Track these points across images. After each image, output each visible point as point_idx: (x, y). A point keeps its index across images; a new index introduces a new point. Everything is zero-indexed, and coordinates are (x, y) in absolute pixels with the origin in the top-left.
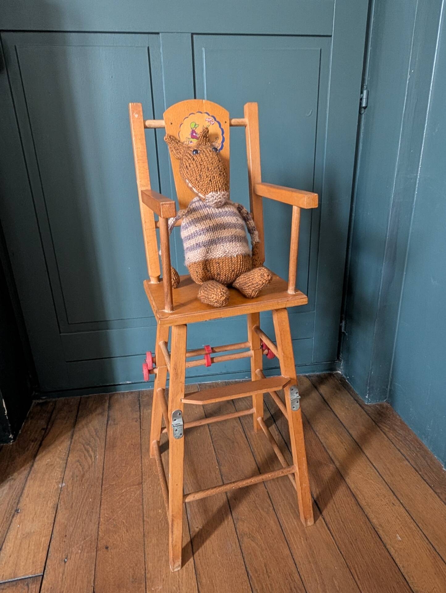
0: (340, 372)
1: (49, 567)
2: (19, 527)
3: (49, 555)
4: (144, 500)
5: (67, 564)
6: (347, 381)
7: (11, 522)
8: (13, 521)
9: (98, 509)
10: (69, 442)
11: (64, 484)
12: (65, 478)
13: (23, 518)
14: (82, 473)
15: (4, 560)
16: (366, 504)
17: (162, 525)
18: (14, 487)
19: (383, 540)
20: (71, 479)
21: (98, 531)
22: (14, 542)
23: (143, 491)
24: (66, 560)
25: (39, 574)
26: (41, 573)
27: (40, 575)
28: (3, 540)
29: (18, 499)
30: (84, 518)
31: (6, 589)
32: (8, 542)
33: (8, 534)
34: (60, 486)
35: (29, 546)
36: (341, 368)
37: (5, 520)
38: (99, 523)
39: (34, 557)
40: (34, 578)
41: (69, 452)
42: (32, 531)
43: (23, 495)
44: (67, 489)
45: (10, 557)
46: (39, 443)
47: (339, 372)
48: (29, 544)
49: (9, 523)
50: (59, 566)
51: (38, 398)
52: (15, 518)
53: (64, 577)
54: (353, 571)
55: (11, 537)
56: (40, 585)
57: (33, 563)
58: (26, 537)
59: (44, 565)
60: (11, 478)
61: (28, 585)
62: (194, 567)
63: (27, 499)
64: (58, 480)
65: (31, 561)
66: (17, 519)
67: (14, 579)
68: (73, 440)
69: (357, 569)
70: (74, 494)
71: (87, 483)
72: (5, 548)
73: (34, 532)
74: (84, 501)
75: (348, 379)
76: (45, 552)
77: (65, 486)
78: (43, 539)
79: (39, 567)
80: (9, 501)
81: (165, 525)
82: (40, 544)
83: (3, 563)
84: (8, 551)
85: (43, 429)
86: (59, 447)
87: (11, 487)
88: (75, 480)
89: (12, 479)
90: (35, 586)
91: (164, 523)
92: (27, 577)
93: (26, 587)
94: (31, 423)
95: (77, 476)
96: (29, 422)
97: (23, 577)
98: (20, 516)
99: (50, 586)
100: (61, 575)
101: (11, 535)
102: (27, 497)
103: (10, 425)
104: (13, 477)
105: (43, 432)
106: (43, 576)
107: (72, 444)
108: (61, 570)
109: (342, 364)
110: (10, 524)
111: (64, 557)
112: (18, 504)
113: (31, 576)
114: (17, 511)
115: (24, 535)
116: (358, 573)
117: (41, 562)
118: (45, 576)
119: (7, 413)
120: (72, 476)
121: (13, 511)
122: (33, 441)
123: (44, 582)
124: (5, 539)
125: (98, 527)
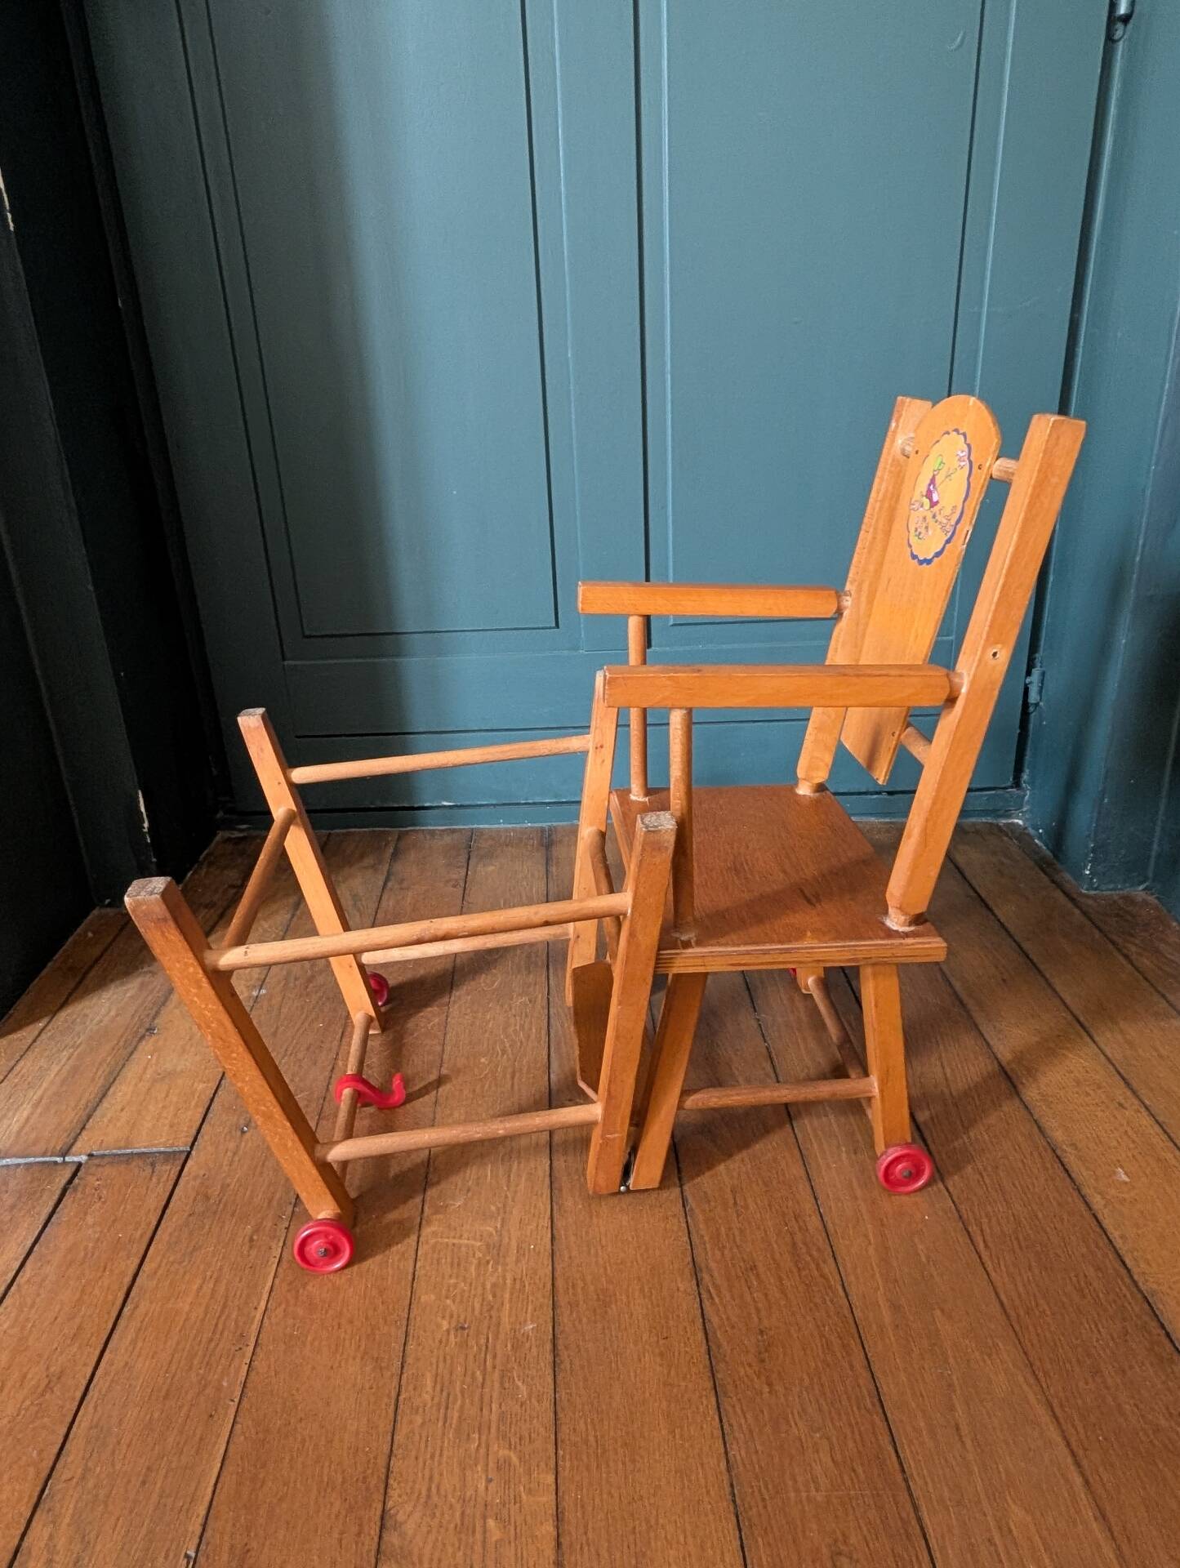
0: (1020, 822)
1: (206, 1138)
2: (150, 1060)
3: (210, 1115)
4: (448, 1037)
5: (247, 1136)
6: (1036, 841)
7: (135, 1048)
8: (140, 1047)
9: (336, 1043)
10: (288, 916)
11: (263, 991)
12: (267, 980)
13: (161, 1043)
14: (309, 973)
15: (109, 1116)
16: (1038, 1097)
17: (483, 1087)
18: (150, 987)
19: (1073, 1175)
20: (283, 983)
21: (329, 1083)
22: (136, 1085)
23: (449, 1019)
24: (245, 1129)
25: (181, 1149)
26: (186, 1145)
27: (184, 1151)
28: (112, 1080)
29: (155, 1009)
30: (300, 1056)
31: (103, 1166)
32: (120, 1084)
33: (124, 1070)
34: (255, 993)
35: (167, 1096)
36: (1025, 809)
37: (121, 1043)
38: (333, 1068)
39: (175, 1115)
40: (168, 1156)
41: (285, 933)
42: (179, 1069)
43: (167, 1004)
44: (270, 1000)
45: (122, 1110)
46: (219, 912)
47: (1016, 821)
48: (168, 1092)
49: (130, 1049)
50: (228, 1137)
51: (229, 825)
52: (144, 1042)
53: (237, 1159)
54: (973, 1229)
55: (130, 1075)
56: (179, 1168)
57: (171, 1126)
58: (163, 1079)
59: (194, 1132)
60: (145, 969)
61: (153, 1165)
62: (548, 1173)
63: (177, 1011)
64: (252, 983)
65: (167, 1122)
66: (147, 1045)
67: (123, 1151)
68: (298, 912)
69: (985, 1227)
70: (284, 1010)
71: (318, 994)
72: (114, 1093)
73: (182, 1071)
74: (306, 1024)
75: (1040, 837)
76: (202, 1110)
77: (265, 995)
78: (201, 1086)
79: (184, 1134)
80: (136, 1011)
81: (490, 1087)
82: (193, 1094)
83: (105, 1120)
84: (119, 1100)
85: (233, 886)
86: (263, 923)
87: (142, 986)
88: (292, 985)
89: (150, 972)
90: (168, 1168)
91: (491, 1082)
92: (155, 1150)
93: (149, 1170)
94: (207, 873)
95: (296, 979)
96: (203, 872)
97: (143, 1150)
98: (158, 1041)
99: (202, 1173)
100: (229, 1154)
101: (132, 1072)
102: (176, 1007)
103: (154, 860)
104: (151, 969)
105: (234, 891)
106: (189, 1154)
107: (295, 919)
108: (232, 1145)
109: (1027, 798)
110: (132, 1053)
111: (242, 1122)
112: (154, 1019)
113: (162, 1149)
114: (150, 1030)
115: (159, 1074)
116: (988, 1238)
117: (190, 1127)
118: (193, 1153)
119: (149, 829)
120: (286, 979)
121: (142, 1031)
122: (206, 906)
123: (190, 1163)
124: (115, 1079)
125: (331, 1077)
